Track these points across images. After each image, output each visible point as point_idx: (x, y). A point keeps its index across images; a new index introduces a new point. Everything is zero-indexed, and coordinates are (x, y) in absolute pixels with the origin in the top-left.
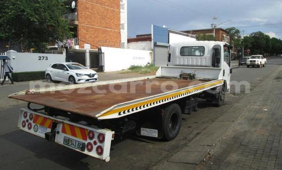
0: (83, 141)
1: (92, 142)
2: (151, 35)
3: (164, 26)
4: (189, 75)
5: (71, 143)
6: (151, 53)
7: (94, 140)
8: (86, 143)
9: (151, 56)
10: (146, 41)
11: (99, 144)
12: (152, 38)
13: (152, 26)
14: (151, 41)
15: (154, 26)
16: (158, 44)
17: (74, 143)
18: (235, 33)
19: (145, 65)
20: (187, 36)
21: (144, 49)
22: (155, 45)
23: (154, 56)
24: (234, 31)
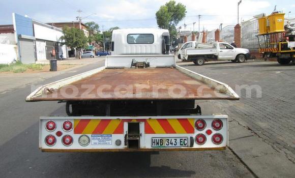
0: (189, 135)
1: (204, 132)
2: (13, 26)
3: (26, 16)
4: (144, 63)
5: (166, 143)
6: (15, 48)
7: (206, 129)
8: (194, 136)
9: (16, 51)
10: (6, 33)
11: (214, 132)
12: (15, 29)
13: (13, 14)
14: (13, 33)
15: (15, 14)
16: (23, 36)
17: (173, 141)
18: (95, 27)
19: (10, 62)
20: (52, 28)
21: (5, 42)
22: (20, 38)
23: (19, 51)
24: (94, 25)
